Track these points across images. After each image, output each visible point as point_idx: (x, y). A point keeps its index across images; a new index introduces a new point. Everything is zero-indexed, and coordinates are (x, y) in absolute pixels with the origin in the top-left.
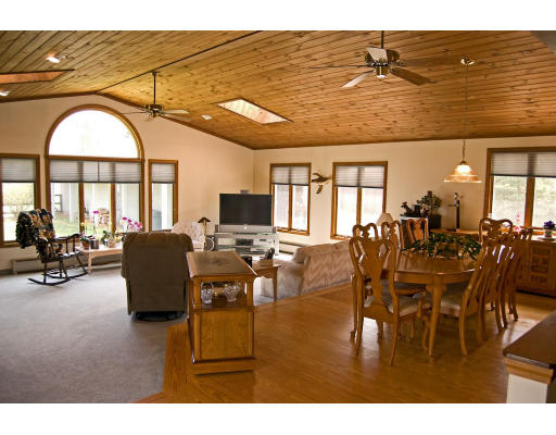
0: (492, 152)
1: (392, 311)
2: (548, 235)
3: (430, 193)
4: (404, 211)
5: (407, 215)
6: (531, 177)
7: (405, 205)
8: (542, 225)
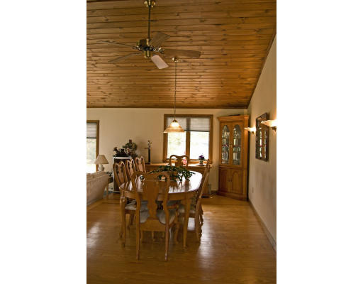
0: (166, 116)
1: (164, 223)
2: (201, 163)
3: (130, 141)
4: (115, 153)
5: (117, 155)
6: (188, 131)
7: (115, 149)
8: (197, 158)
